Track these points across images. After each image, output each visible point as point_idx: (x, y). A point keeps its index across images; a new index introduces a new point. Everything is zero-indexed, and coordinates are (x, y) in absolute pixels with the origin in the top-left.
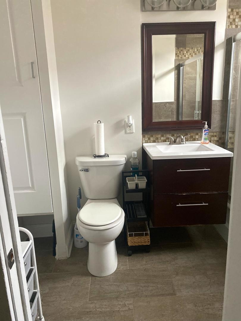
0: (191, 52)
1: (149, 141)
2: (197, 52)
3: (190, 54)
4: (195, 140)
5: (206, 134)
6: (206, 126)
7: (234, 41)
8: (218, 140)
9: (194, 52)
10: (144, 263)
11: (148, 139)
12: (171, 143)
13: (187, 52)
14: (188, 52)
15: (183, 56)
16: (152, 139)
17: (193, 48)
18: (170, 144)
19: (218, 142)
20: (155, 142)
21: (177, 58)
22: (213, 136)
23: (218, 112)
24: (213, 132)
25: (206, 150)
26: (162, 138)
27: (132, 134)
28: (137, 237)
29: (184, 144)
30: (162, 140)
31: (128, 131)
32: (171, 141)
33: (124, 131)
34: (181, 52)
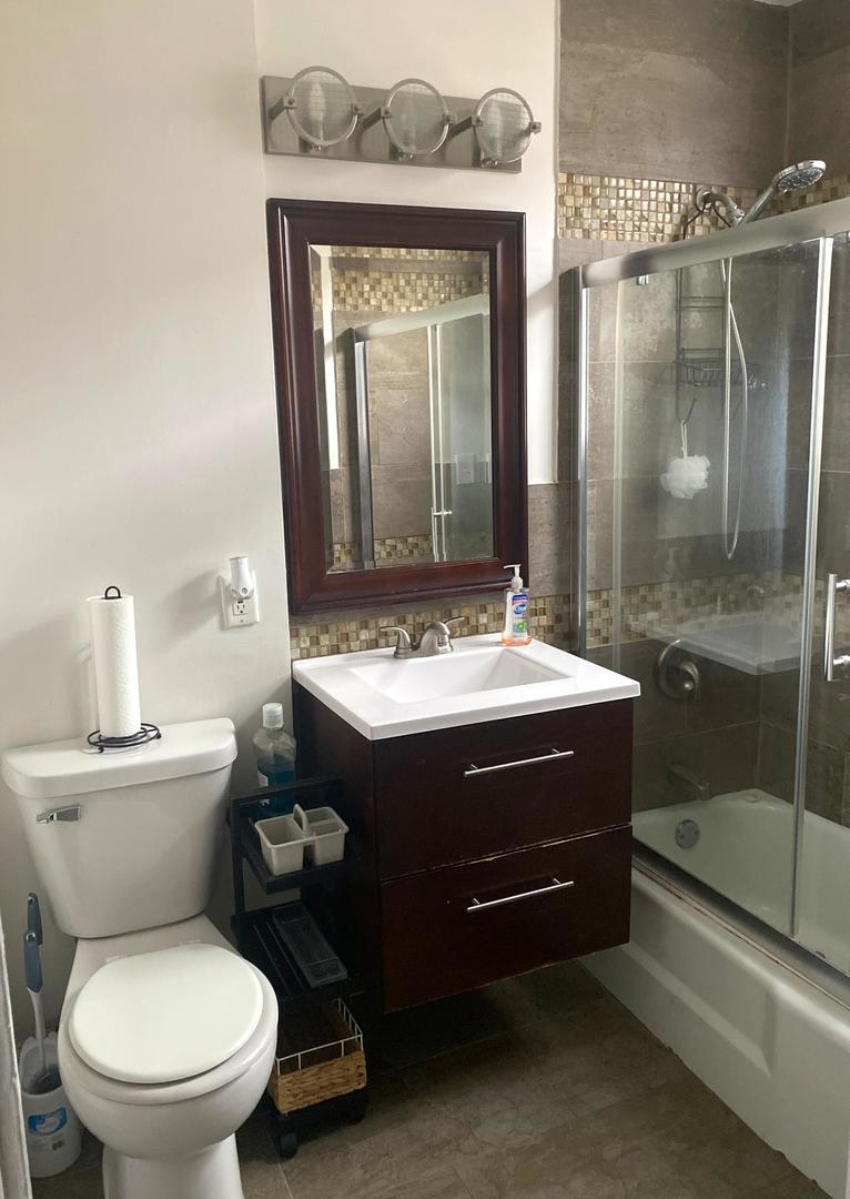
0: (387, 286)
1: (314, 650)
2: (408, 289)
3: (385, 295)
4: (477, 633)
5: (520, 609)
6: (518, 580)
7: (586, 286)
8: (550, 623)
9: (396, 289)
10: (357, 1174)
11: (311, 644)
12: (401, 651)
13: (373, 288)
14: (377, 288)
15: (360, 301)
16: (325, 640)
17: (394, 275)
18: (396, 655)
19: (553, 631)
20: (339, 653)
21: (338, 307)
22: (534, 613)
23: (547, 528)
24: (535, 599)
25: (546, 679)
26: (364, 635)
27: (251, 629)
28: (314, 1069)
29: (445, 652)
30: (362, 641)
31: (234, 620)
32: (401, 645)
33: (215, 620)
34: (353, 287)
